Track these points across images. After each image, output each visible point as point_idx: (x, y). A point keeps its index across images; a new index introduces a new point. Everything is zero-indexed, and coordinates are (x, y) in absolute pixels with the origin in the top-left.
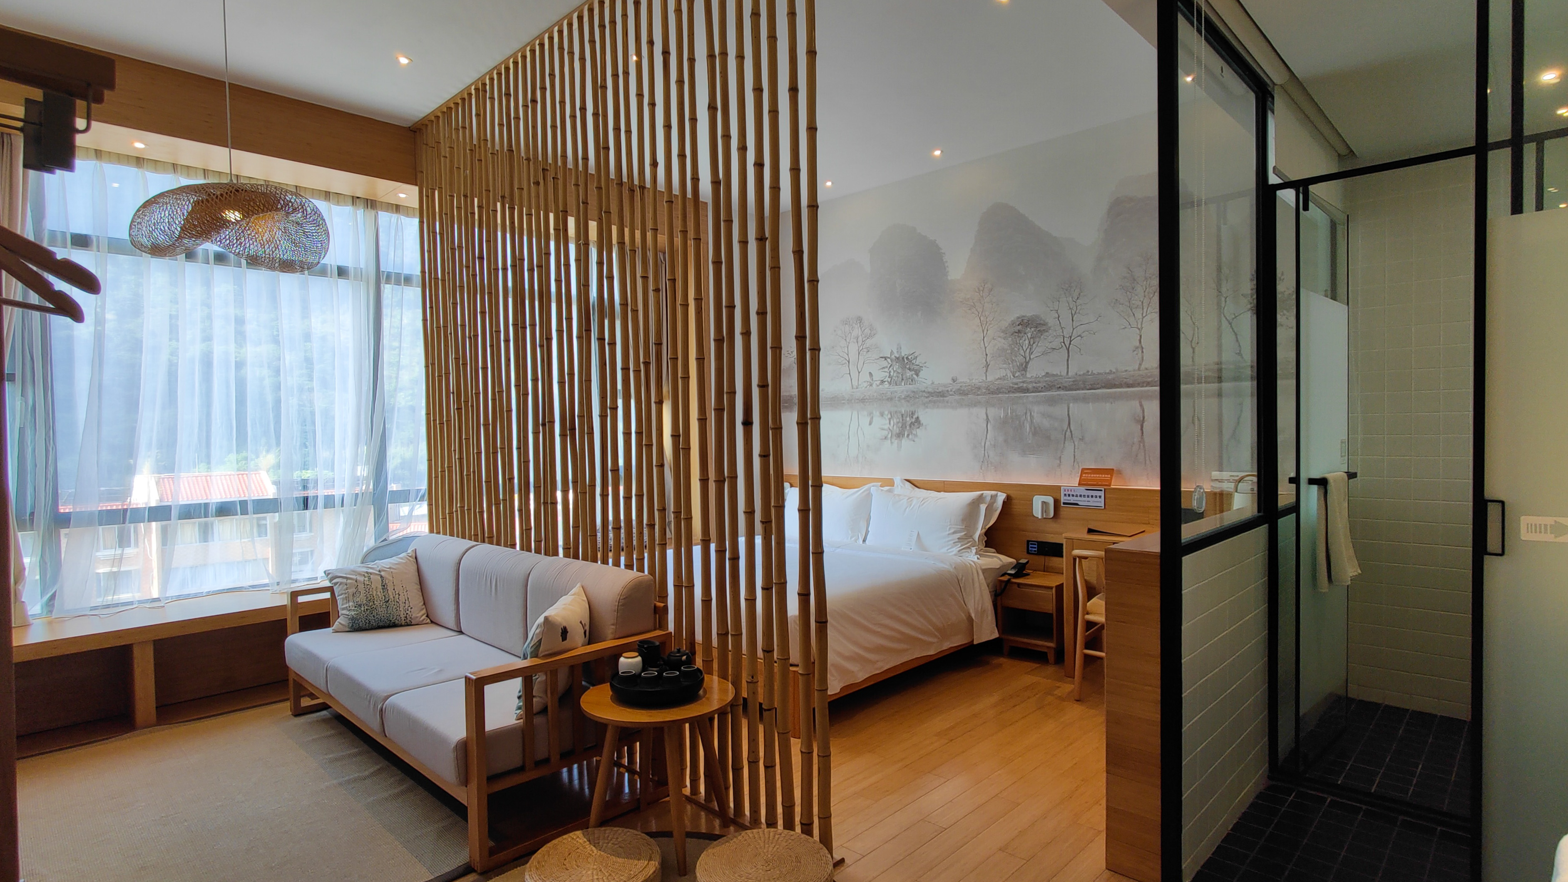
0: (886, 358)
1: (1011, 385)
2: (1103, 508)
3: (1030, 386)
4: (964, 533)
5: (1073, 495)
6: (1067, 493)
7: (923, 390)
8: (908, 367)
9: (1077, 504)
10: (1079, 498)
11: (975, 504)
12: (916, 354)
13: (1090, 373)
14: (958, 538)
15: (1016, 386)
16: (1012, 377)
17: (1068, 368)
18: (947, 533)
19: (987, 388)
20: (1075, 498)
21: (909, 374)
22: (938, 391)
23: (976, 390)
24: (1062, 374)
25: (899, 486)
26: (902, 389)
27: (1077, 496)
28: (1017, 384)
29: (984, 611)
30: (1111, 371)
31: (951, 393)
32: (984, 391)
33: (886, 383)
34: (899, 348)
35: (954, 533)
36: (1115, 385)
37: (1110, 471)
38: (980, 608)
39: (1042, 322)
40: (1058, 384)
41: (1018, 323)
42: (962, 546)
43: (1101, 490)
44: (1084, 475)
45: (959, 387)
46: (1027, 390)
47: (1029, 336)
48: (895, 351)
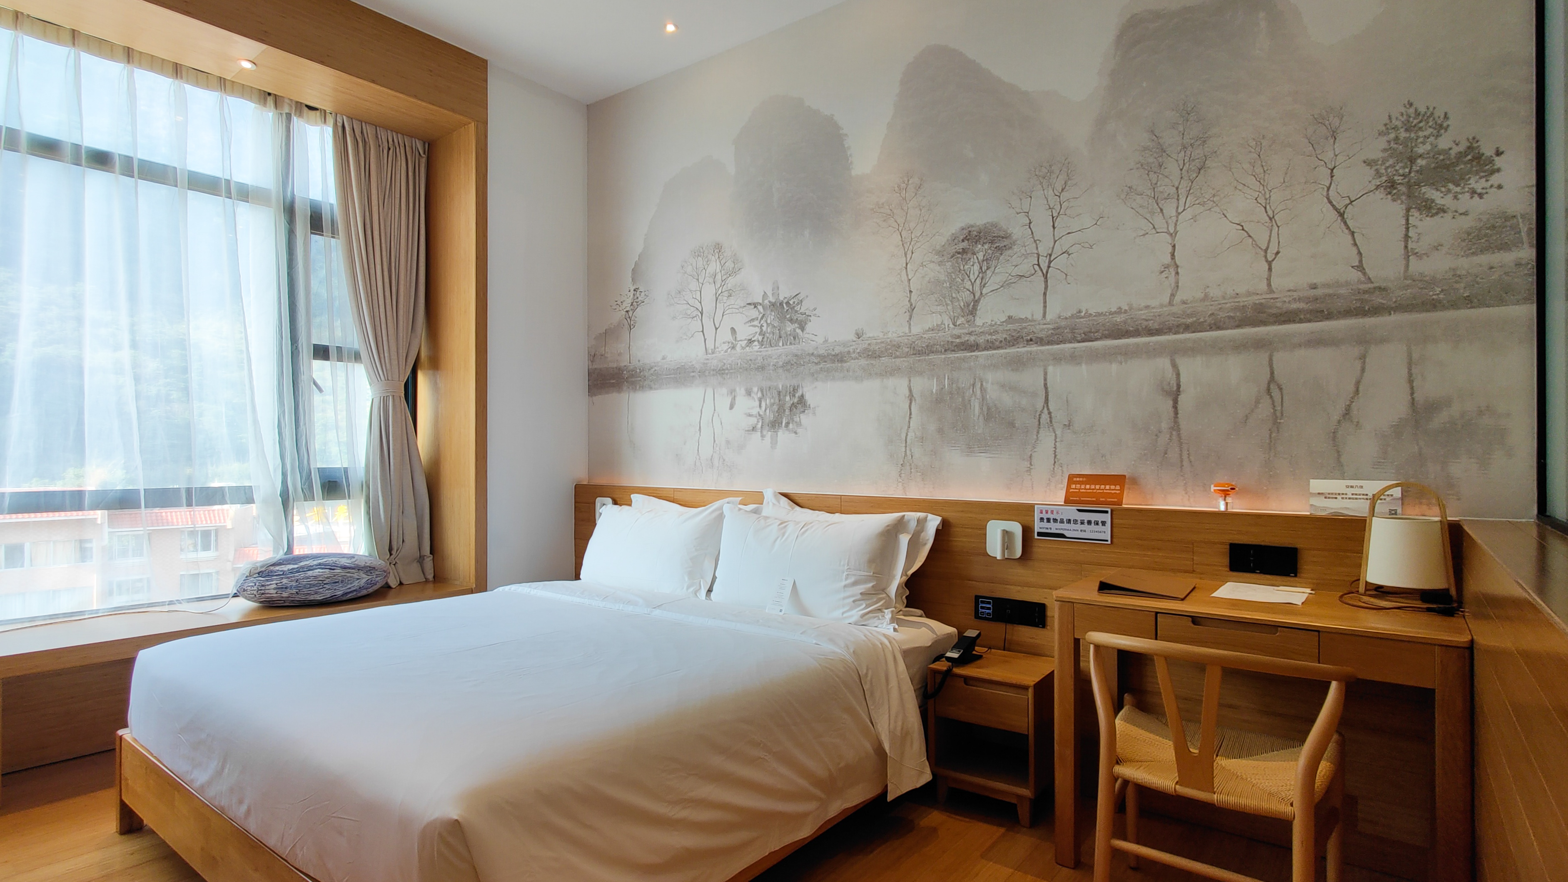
0: (755, 305)
1: (950, 339)
2: (1109, 542)
3: (981, 340)
4: (871, 584)
5: (1055, 520)
6: (1045, 516)
7: (811, 352)
8: (788, 317)
9: (1062, 536)
10: (1065, 526)
11: (891, 534)
12: (801, 297)
13: (1083, 314)
14: (861, 594)
15: (958, 340)
16: (951, 326)
17: (1045, 307)
18: (844, 583)
19: (912, 346)
20: (1058, 525)
21: (790, 327)
22: (833, 353)
23: (892, 349)
24: (1035, 317)
25: (771, 504)
26: (780, 352)
27: (1062, 521)
28: (959, 337)
29: (905, 734)
30: (1120, 308)
31: (853, 355)
32: (907, 350)
33: (756, 343)
34: (775, 289)
35: (855, 583)
36: (1127, 331)
37: (1119, 480)
38: (899, 728)
39: (1002, 234)
40: (1028, 335)
41: (962, 238)
42: (867, 606)
43: (1106, 512)
44: (1073, 486)
45: (866, 346)
46: (974, 347)
47: (981, 257)
48: (769, 294)
